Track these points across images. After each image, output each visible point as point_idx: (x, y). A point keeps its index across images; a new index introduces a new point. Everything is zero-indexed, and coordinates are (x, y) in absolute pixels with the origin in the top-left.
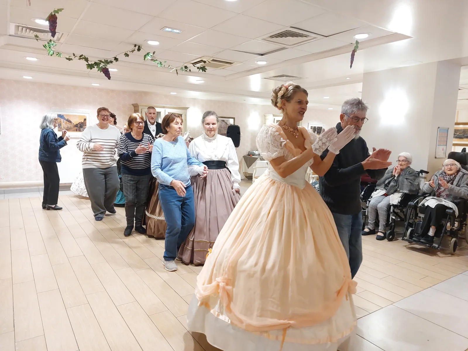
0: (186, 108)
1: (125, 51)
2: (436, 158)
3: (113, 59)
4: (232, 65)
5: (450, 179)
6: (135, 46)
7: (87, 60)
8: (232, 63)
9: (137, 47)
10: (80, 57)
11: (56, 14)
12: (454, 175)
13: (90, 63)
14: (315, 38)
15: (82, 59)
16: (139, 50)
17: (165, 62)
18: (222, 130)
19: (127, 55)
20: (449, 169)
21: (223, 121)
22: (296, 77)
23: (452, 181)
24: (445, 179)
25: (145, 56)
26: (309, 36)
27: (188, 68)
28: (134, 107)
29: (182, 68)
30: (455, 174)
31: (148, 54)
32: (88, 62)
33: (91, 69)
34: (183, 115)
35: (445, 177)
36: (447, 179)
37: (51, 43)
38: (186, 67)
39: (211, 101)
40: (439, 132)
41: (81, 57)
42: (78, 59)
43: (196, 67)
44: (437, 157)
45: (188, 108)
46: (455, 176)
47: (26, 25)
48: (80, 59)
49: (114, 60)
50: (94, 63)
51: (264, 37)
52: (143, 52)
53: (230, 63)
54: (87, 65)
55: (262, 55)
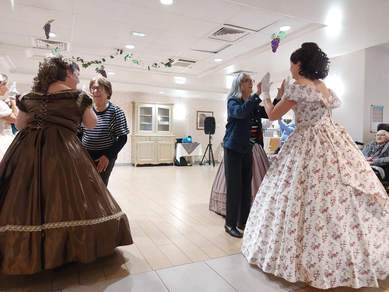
0: (172, 105)
1: (111, 54)
2: (371, 132)
3: (101, 61)
4: (196, 63)
5: (379, 148)
6: (118, 50)
7: (82, 61)
8: (195, 62)
9: (120, 51)
10: (77, 59)
11: (50, 24)
12: (383, 144)
13: (85, 63)
14: (249, 33)
15: (79, 60)
16: (121, 53)
17: (141, 61)
18: (203, 122)
19: (112, 57)
20: (379, 139)
21: (204, 115)
22: (252, 72)
23: (380, 150)
24: (376, 147)
25: (125, 57)
26: (244, 32)
27: (157, 64)
28: (132, 104)
29: (153, 65)
30: (385, 143)
31: (127, 56)
32: (83, 63)
33: (86, 68)
34: (169, 110)
35: (375, 146)
36: (377, 148)
37: (57, 50)
38: (156, 64)
39: (193, 99)
40: (373, 109)
41: (79, 59)
42: (77, 61)
43: (164, 65)
44: (373, 131)
45: (173, 104)
46: (384, 146)
47: (41, 38)
48: (78, 61)
49: (103, 61)
50: (88, 64)
51: (209, 36)
52: (124, 54)
53: (194, 62)
54: (82, 65)
55: (216, 53)
